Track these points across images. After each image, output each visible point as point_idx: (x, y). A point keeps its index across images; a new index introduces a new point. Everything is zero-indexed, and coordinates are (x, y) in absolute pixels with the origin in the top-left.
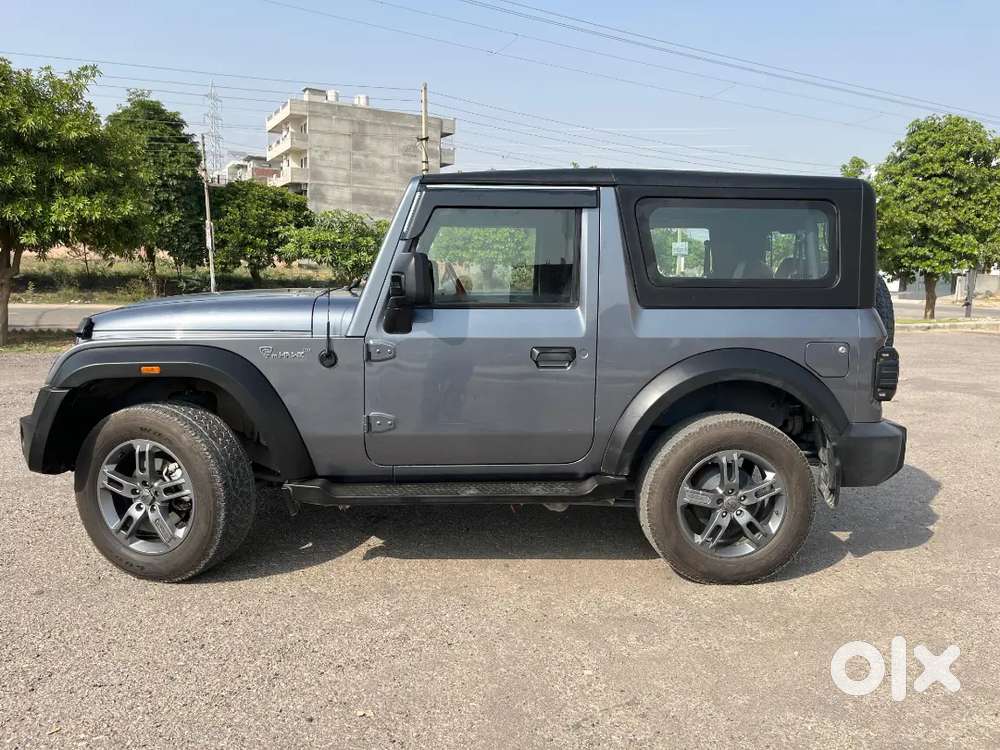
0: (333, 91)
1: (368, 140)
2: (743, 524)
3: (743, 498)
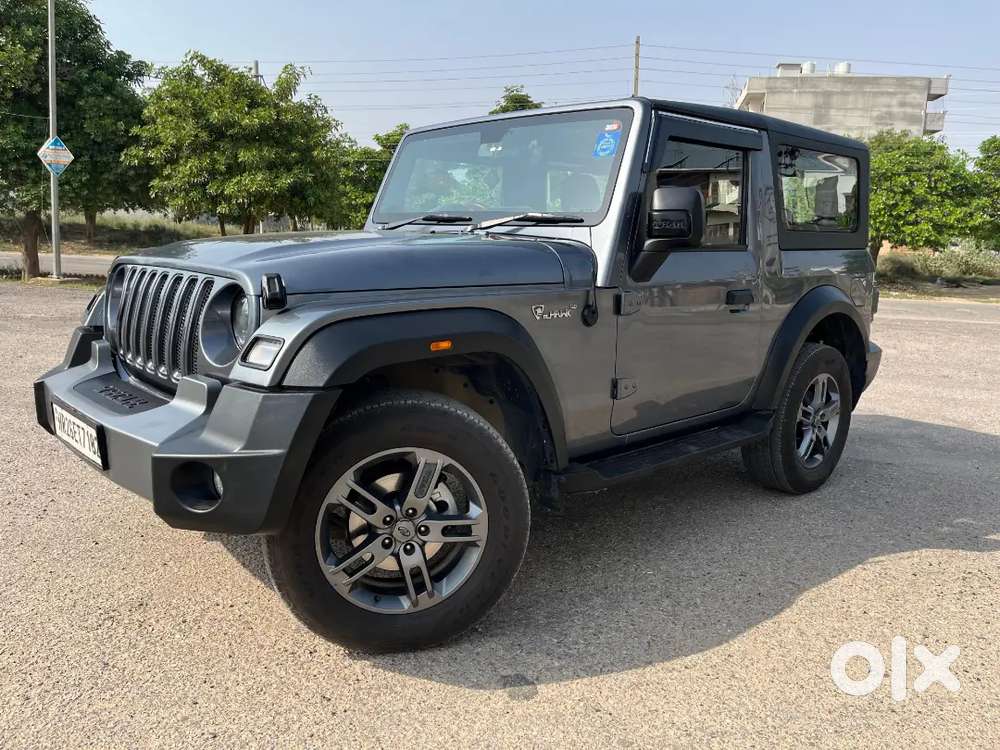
0: (808, 63)
1: (833, 112)
2: (822, 438)
3: (823, 415)
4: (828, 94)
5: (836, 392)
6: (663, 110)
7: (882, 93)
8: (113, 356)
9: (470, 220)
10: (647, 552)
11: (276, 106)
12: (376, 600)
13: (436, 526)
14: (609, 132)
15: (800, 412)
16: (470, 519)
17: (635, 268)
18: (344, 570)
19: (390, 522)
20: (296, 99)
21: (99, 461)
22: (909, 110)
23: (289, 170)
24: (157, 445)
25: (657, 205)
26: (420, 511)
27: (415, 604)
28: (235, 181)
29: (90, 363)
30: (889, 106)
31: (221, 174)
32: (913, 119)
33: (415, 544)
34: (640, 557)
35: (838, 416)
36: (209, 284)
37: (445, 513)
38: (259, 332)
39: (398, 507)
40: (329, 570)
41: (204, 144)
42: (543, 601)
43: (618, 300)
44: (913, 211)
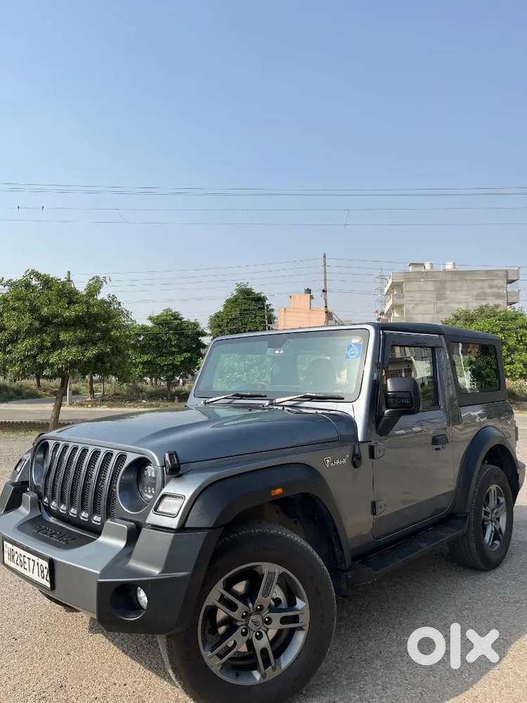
0: (429, 263)
1: (448, 292)
2: (498, 529)
3: (496, 513)
4: (443, 282)
5: (502, 496)
6: (386, 330)
7: (477, 280)
8: (38, 503)
9: (265, 396)
10: (400, 623)
11: (87, 302)
12: (238, 675)
13: (276, 617)
14: (356, 344)
15: (483, 512)
16: (297, 610)
17: (379, 427)
18: (217, 655)
19: (246, 616)
20: (99, 297)
21: (48, 585)
22: (496, 290)
23: (95, 344)
24: (98, 572)
25: (390, 388)
26: (266, 607)
27: (264, 676)
28: (56, 353)
29: (22, 508)
30: (483, 288)
31: (47, 348)
32: (498, 296)
33: (262, 631)
34: (397, 626)
35: (505, 514)
36: (122, 458)
37: (280, 607)
38: (164, 491)
39: (250, 605)
40: (207, 654)
41: (36, 329)
42: (341, 666)
43: (372, 449)
44: (509, 356)
